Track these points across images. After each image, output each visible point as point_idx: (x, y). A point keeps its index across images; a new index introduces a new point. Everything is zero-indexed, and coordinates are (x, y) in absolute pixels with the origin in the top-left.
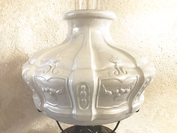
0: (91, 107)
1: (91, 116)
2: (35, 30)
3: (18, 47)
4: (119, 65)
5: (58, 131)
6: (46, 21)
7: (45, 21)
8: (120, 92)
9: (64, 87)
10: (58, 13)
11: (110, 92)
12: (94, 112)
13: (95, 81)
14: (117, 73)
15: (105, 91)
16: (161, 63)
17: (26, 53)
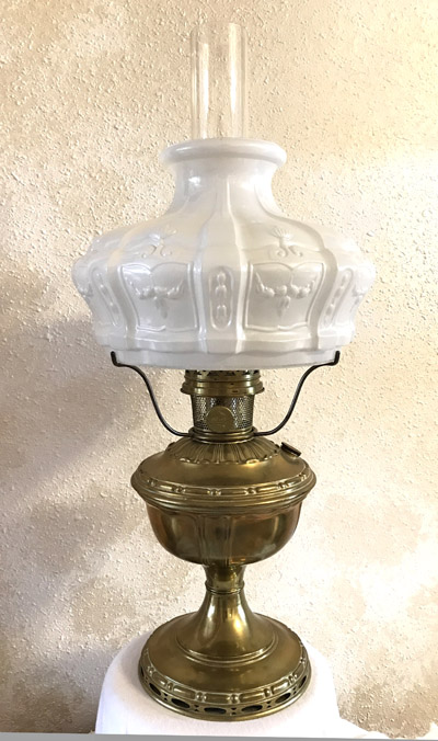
0: (234, 323)
1: (236, 342)
2: (60, 203)
3: (9, 250)
4: (288, 244)
5: (125, 505)
6: (93, 175)
7: (90, 176)
8: (290, 292)
9: (185, 282)
10: (127, 153)
11: (272, 291)
12: (241, 336)
13: (244, 269)
14: (284, 255)
15: (260, 287)
16: (424, 294)
17: (31, 269)
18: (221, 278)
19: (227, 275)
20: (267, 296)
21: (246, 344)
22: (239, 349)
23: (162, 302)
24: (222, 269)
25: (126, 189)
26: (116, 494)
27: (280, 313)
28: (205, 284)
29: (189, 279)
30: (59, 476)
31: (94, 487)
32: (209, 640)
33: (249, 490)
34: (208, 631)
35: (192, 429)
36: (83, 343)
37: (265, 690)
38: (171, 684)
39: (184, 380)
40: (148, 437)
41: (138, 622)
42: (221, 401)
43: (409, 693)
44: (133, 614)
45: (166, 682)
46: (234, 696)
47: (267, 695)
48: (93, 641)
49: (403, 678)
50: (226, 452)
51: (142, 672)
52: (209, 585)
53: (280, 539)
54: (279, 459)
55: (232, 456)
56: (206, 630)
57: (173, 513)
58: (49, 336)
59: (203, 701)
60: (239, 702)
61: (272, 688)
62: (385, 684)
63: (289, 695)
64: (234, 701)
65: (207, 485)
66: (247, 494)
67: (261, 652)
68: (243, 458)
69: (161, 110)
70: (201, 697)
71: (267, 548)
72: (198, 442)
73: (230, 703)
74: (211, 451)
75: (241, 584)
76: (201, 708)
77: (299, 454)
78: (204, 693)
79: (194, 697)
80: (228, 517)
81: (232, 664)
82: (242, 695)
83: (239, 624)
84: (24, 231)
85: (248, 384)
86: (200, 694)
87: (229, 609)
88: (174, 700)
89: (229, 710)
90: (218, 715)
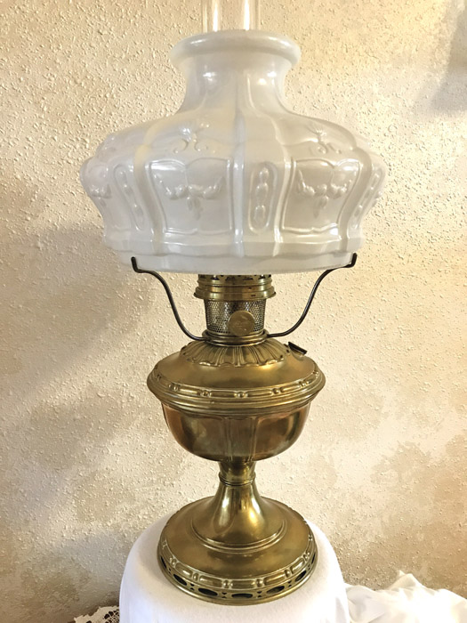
1: (273, 244)
2: (45, 109)
5: (122, 403)
8: (330, 190)
9: (224, 180)
10: (113, 60)
11: (312, 190)
12: (278, 238)
13: (288, 165)
14: (324, 152)
15: (302, 186)
18: (264, 175)
19: (271, 171)
20: (308, 196)
21: (283, 246)
22: (276, 251)
23: (196, 202)
24: (266, 165)
25: (112, 97)
26: (114, 394)
27: (316, 215)
28: (246, 182)
29: (228, 176)
30: (57, 379)
31: (91, 387)
32: (224, 528)
33: (274, 391)
34: (223, 519)
35: (206, 332)
36: (74, 251)
37: (286, 571)
38: (197, 575)
39: (197, 285)
40: (142, 340)
41: (138, 507)
42: (235, 306)
43: (371, 543)
44: (132, 499)
45: (190, 572)
46: (258, 580)
47: (287, 575)
48: (96, 527)
49: (366, 532)
50: (245, 354)
51: (163, 563)
52: (222, 478)
53: (292, 436)
54: (291, 359)
55: (251, 357)
56: (221, 518)
57: (194, 415)
58: (40, 244)
59: (230, 588)
60: (263, 586)
61: (291, 568)
62: (352, 538)
63: (305, 572)
64: (259, 585)
65: (233, 388)
66: (273, 394)
67: (274, 536)
68: (262, 359)
69: (145, 16)
70: (227, 584)
71: (282, 445)
72: (214, 346)
73: (256, 587)
74: (229, 354)
75: (253, 475)
76: (229, 595)
77: (305, 352)
78: (230, 580)
79: (220, 586)
80: (254, 418)
81: (249, 551)
82: (265, 579)
83: (253, 515)
84: (9, 137)
85: (262, 288)
86: (226, 582)
87: (243, 502)
88: (200, 590)
89: (255, 594)
90: (245, 599)
